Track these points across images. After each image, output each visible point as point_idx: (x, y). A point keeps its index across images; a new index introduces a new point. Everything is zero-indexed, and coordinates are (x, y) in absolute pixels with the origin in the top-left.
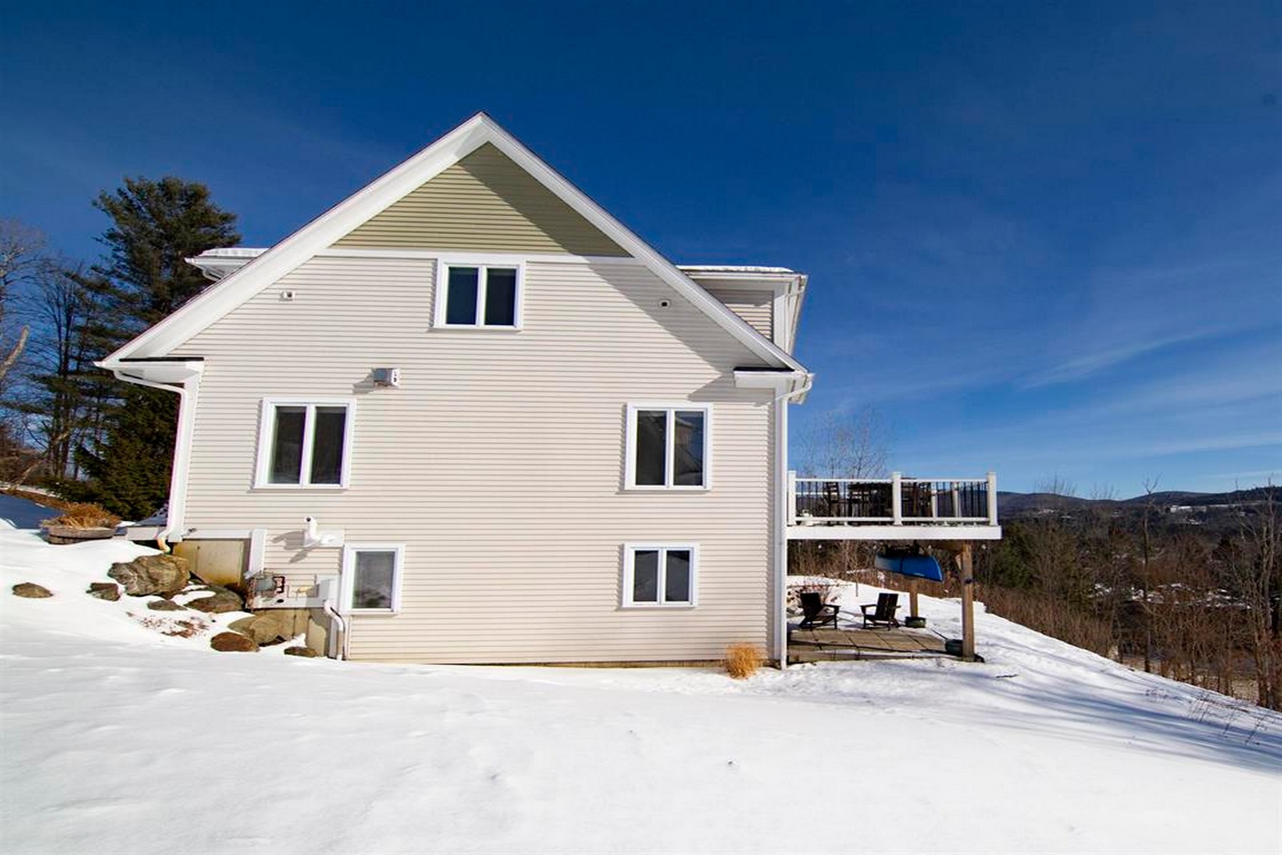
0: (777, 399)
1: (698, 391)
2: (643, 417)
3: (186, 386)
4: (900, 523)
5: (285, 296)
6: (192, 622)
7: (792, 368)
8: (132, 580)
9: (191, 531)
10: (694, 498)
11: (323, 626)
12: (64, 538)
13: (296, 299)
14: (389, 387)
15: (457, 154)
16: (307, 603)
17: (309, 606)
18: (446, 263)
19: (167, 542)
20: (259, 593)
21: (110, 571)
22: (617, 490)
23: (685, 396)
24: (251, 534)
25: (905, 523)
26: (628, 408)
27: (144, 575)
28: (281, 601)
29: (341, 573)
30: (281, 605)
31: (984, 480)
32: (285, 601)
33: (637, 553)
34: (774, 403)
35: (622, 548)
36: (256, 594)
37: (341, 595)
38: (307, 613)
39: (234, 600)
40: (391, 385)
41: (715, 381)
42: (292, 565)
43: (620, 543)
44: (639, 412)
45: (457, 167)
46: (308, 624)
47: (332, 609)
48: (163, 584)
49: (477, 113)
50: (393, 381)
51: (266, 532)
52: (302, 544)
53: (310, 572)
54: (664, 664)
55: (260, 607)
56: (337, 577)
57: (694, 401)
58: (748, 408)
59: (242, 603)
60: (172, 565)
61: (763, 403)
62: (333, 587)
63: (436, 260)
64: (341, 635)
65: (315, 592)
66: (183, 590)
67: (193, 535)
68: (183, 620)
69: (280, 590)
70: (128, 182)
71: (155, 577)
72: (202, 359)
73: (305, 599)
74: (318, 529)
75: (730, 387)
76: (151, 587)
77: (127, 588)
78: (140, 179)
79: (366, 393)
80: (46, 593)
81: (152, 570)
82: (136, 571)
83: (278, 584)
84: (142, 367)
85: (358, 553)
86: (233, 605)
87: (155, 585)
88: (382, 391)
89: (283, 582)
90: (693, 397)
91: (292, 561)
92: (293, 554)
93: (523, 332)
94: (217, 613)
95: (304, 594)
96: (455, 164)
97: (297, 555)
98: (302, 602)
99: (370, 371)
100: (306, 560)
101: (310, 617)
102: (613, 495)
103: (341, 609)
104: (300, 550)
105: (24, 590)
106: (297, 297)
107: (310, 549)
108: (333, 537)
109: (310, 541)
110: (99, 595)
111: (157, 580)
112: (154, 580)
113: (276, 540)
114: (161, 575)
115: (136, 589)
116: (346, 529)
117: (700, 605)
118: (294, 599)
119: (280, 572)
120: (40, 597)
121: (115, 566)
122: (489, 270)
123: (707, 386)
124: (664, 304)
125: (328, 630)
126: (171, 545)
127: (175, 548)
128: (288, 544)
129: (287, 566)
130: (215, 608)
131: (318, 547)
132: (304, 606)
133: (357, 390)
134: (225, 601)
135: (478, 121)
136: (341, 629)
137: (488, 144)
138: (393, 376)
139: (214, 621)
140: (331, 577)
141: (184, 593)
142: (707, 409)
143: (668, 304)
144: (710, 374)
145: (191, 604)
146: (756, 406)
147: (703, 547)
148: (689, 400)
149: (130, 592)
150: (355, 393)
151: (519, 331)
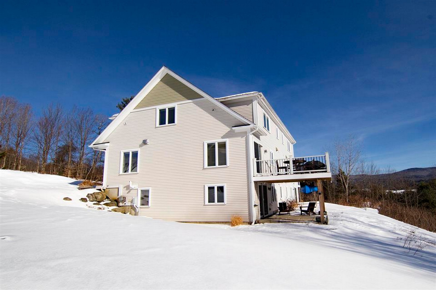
0: (247, 135)
1: (224, 135)
2: (209, 145)
3: (106, 150)
4: (293, 173)
5: (125, 124)
6: (102, 208)
7: (250, 124)
8: (91, 198)
9: (107, 186)
10: (224, 169)
11: (134, 211)
12: (81, 188)
13: (127, 124)
14: (147, 145)
15: (160, 78)
16: (131, 204)
17: (131, 205)
18: (158, 109)
19: (103, 189)
20: (121, 202)
21: (87, 195)
22: (202, 168)
23: (220, 137)
24: (119, 186)
25: (294, 173)
26: (204, 143)
27: (94, 197)
28: (125, 204)
29: (137, 196)
30: (125, 205)
31: (324, 155)
32: (126, 204)
33: (209, 188)
34: (247, 136)
35: (204, 186)
36: (120, 202)
37: (138, 202)
38: (131, 207)
39: (115, 204)
40: (147, 144)
41: (229, 131)
42: (128, 194)
43: (204, 185)
44: (208, 144)
45: (160, 82)
46: (131, 210)
47: (136, 206)
48: (98, 199)
49: (163, 66)
50: (147, 143)
51: (122, 186)
52: (129, 188)
53: (131, 196)
54: (218, 223)
55: (121, 205)
56: (136, 197)
57: (223, 139)
58: (239, 138)
59: (117, 204)
60: (101, 194)
61: (244, 137)
62: (136, 199)
63: (156, 108)
64: (138, 213)
65: (132, 202)
66: (104, 201)
67: (108, 187)
68: (100, 207)
69: (124, 201)
70: (123, 99)
71: (96, 197)
72: (109, 142)
73: (130, 204)
74: (132, 184)
75: (233, 133)
76: (95, 199)
77: (89, 200)
78: (126, 98)
79: (142, 147)
80: (70, 200)
81: (96, 196)
82: (92, 195)
83: (124, 199)
84: (98, 146)
85: (141, 190)
86: (114, 205)
87: (96, 199)
88: (145, 146)
89: (125, 199)
90: (222, 138)
91: (128, 193)
92: (128, 191)
93: (177, 125)
94: (110, 206)
95: (130, 202)
96: (160, 81)
97: (129, 191)
98: (129, 204)
99: (142, 141)
100: (130, 193)
101: (132, 208)
102: (201, 170)
103: (138, 206)
104: (129, 190)
105: (66, 199)
106: (128, 124)
107: (131, 190)
108: (135, 186)
109: (131, 187)
110: (82, 200)
111: (97, 198)
112: (96, 198)
113: (124, 188)
114: (98, 197)
115: (91, 200)
116: (138, 184)
117: (227, 204)
118: (128, 203)
119: (124, 196)
120: (69, 200)
121: (88, 194)
122: (169, 109)
123: (227, 133)
124: (213, 110)
125: (135, 211)
126: (104, 190)
127: (105, 191)
128: (127, 189)
129: (126, 194)
130: (109, 205)
131: (132, 189)
132: (130, 205)
133: (140, 146)
134: (112, 203)
135: (163, 68)
136: (138, 211)
137: (167, 73)
138: (147, 142)
139: (108, 208)
140: (135, 197)
141: (104, 202)
142: (226, 141)
143: (214, 110)
144: (227, 129)
145: (104, 204)
146: (241, 138)
147: (227, 185)
148: (221, 138)
149: (90, 200)
150: (140, 147)
151: (176, 125)
